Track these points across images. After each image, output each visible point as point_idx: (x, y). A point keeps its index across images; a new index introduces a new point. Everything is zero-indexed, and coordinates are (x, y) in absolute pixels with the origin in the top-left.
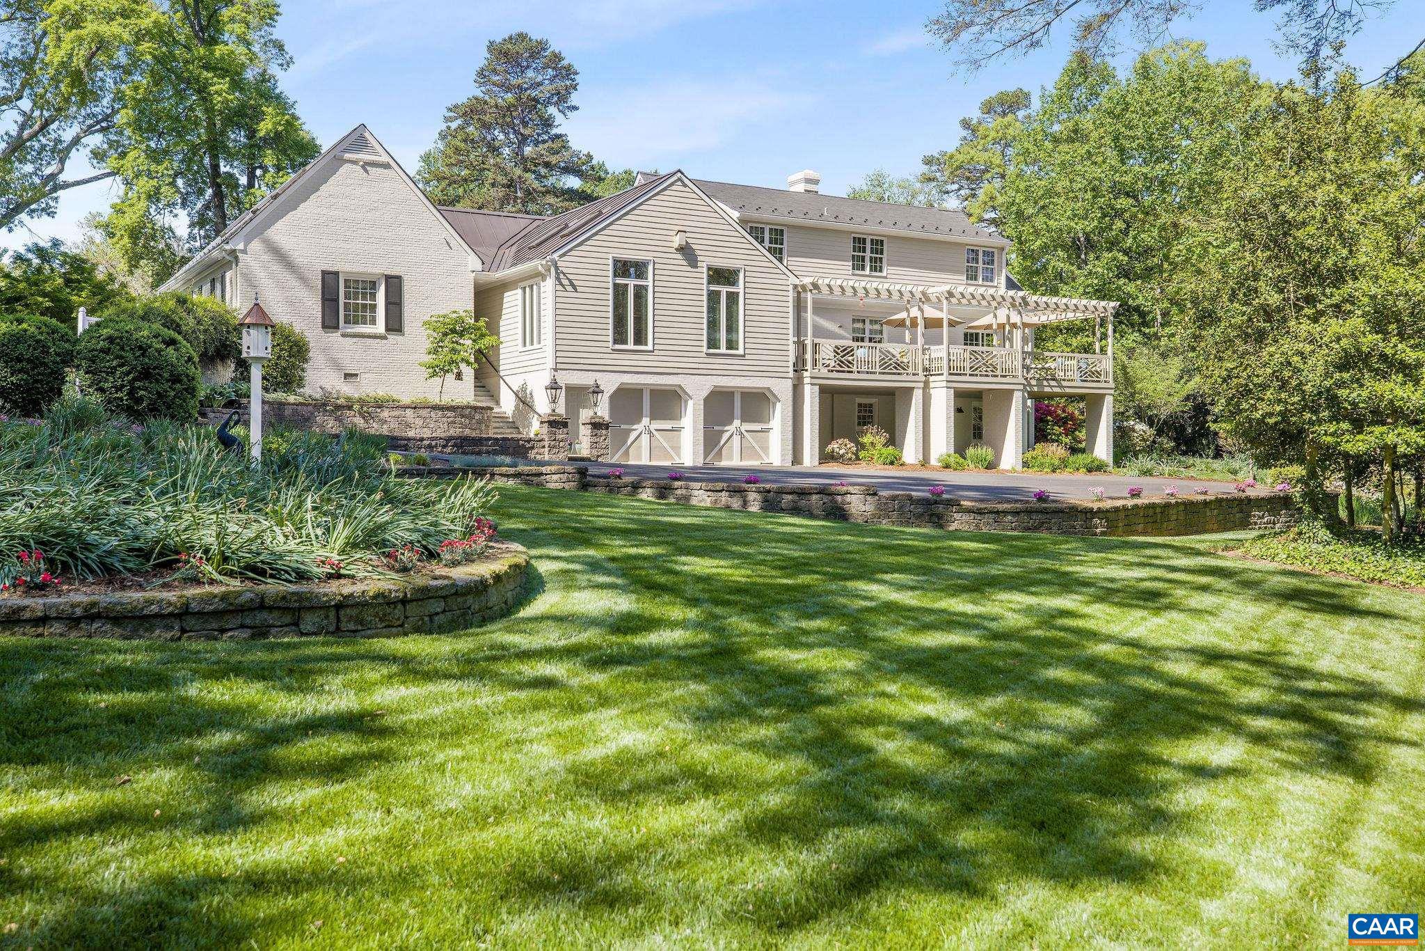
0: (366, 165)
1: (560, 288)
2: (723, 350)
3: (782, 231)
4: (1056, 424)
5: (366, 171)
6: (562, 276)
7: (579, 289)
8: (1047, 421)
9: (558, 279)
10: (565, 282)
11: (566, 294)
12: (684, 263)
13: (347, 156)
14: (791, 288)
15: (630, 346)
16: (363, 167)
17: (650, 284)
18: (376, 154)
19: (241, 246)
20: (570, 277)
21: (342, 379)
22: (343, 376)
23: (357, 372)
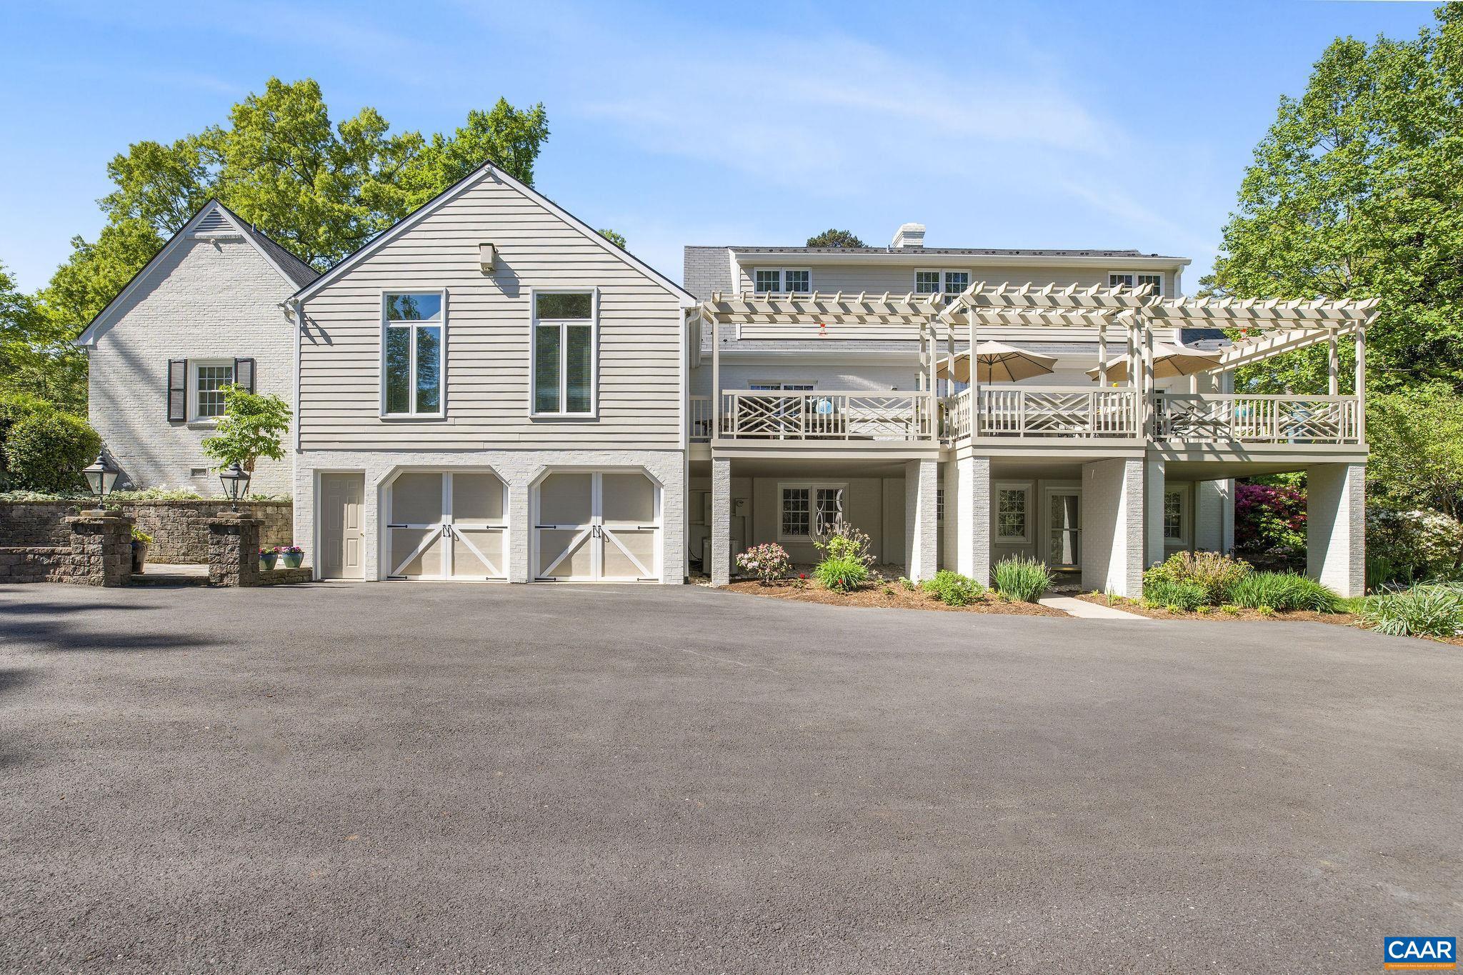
0: (218, 242)
1: (306, 340)
2: (563, 413)
3: (806, 275)
4: (1278, 514)
5: (219, 249)
6: (310, 325)
7: (334, 340)
8: (1261, 512)
9: (304, 329)
10: (315, 332)
11: (314, 348)
12: (497, 291)
13: (198, 235)
14: (682, 314)
15: (413, 413)
16: (216, 245)
17: (442, 325)
18: (231, 229)
19: (90, 342)
20: (321, 324)
21: (189, 476)
22: (190, 472)
23: (206, 467)
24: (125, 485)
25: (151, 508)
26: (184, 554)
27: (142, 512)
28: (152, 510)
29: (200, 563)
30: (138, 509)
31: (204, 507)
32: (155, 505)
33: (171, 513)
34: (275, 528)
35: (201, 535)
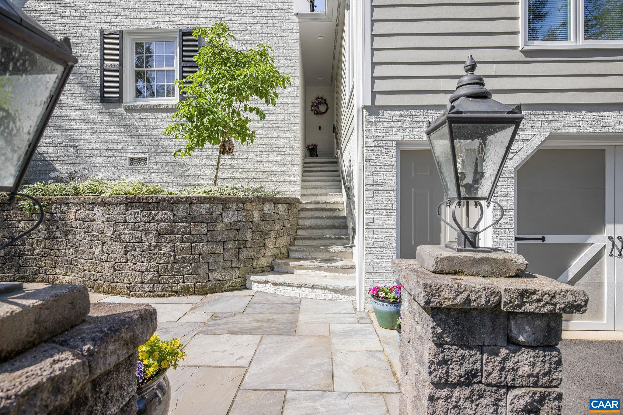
21: (127, 165)
22: (128, 161)
23: (146, 155)
24: (53, 175)
25: (96, 207)
26: (152, 281)
27: (82, 214)
28: (98, 211)
29: (177, 293)
30: (73, 208)
31: (181, 206)
32: (104, 204)
33: (129, 216)
34: (272, 234)
35: (178, 250)
